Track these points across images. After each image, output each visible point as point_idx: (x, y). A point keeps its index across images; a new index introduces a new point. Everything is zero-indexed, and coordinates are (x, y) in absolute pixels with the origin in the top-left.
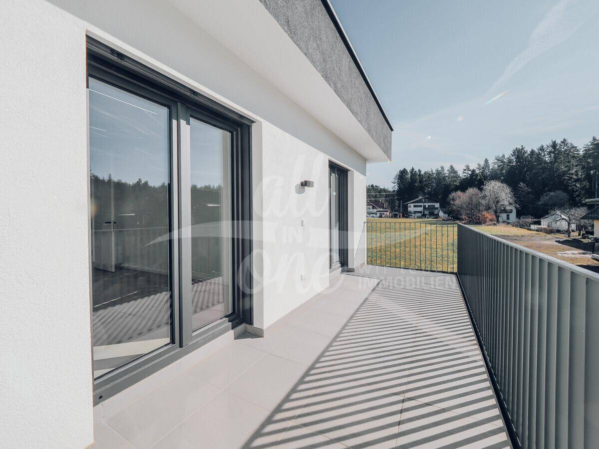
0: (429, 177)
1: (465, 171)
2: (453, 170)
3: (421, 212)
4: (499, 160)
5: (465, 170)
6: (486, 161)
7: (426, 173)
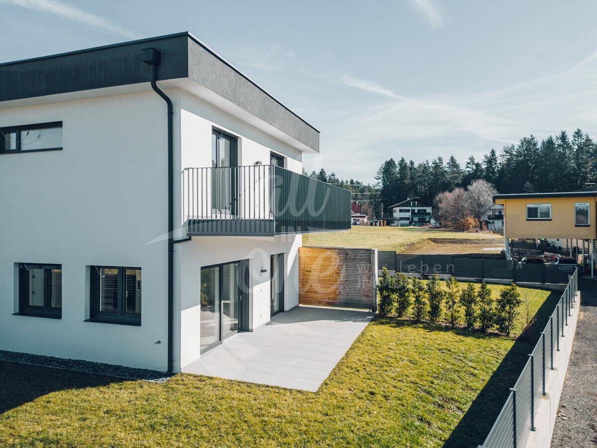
0: (423, 172)
1: (469, 165)
2: (453, 163)
3: (408, 219)
4: (507, 152)
5: (469, 163)
6: (493, 153)
7: (420, 166)
